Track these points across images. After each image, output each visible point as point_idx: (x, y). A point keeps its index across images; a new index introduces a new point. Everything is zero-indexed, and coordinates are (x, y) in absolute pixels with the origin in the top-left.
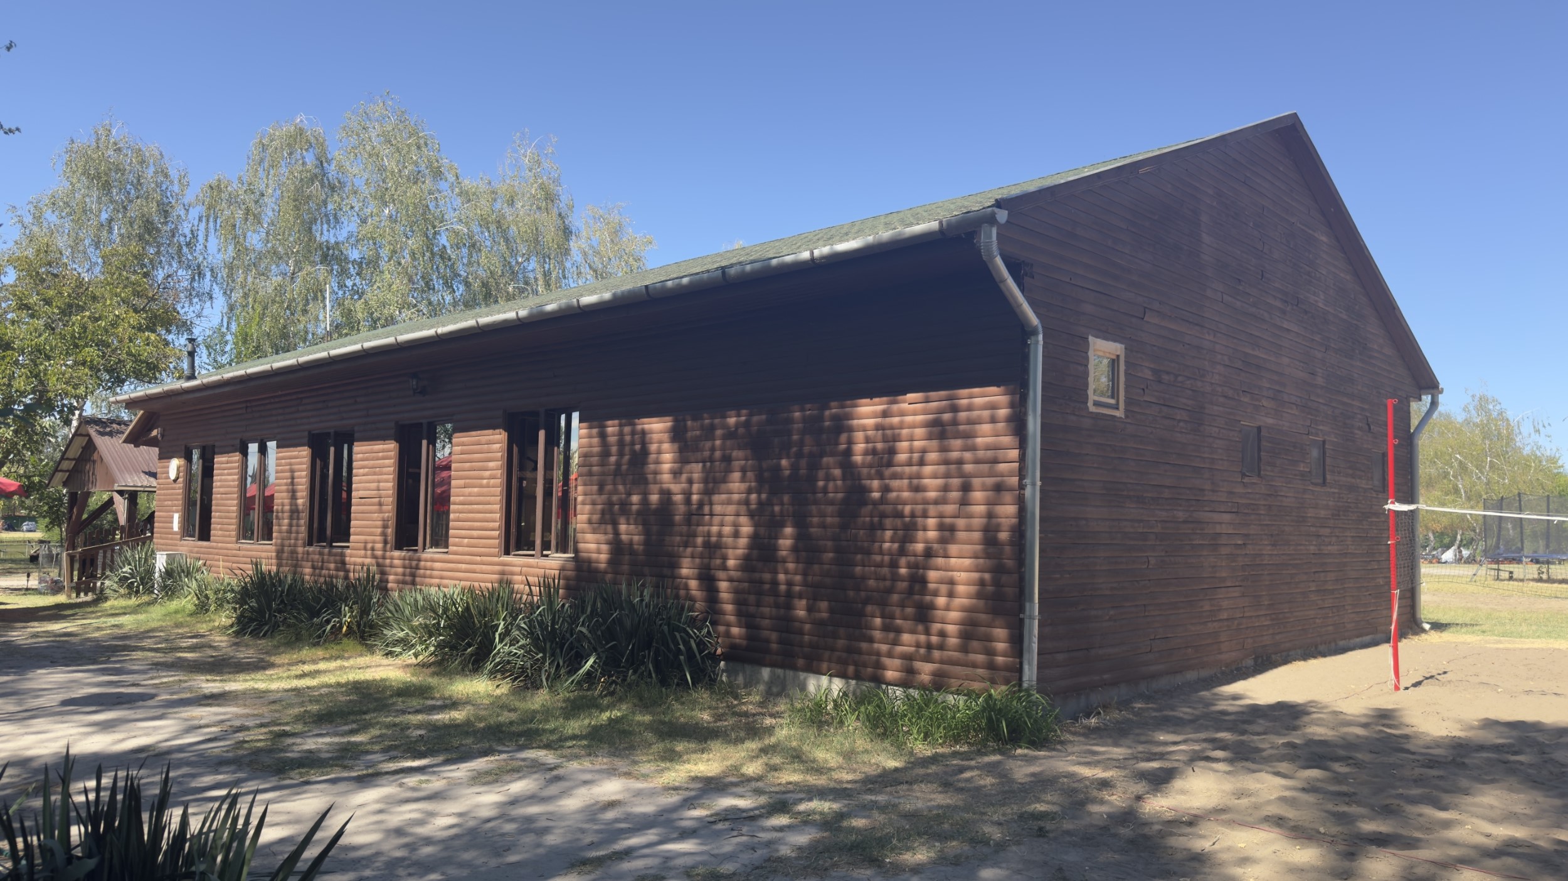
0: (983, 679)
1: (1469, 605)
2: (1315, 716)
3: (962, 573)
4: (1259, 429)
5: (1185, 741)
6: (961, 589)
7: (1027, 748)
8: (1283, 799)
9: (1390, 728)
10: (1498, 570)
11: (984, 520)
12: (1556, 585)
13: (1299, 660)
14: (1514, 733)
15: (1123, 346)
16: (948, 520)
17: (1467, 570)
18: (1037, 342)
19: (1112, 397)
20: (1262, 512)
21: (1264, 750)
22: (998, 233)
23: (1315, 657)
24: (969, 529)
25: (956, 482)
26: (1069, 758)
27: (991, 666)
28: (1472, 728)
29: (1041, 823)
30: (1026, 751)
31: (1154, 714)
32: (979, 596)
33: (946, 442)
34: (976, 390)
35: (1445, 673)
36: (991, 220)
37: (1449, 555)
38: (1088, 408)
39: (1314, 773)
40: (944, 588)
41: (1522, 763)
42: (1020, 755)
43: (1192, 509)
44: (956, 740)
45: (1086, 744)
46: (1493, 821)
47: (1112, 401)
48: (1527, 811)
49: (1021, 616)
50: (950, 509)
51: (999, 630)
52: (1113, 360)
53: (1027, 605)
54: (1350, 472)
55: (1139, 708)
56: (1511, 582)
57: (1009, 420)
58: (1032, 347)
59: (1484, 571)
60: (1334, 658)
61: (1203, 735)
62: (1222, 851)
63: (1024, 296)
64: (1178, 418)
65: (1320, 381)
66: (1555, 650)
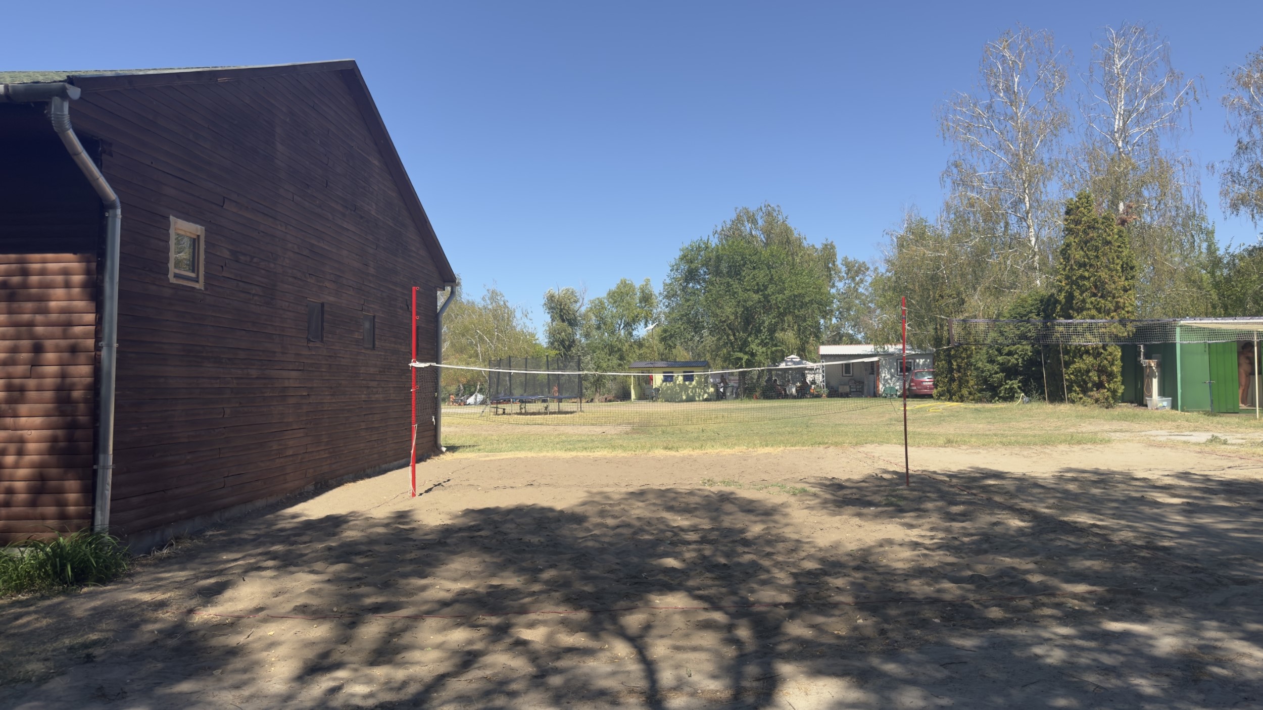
0: (52, 530)
1: (475, 433)
2: (352, 523)
3: (33, 432)
4: (323, 305)
5: (243, 558)
6: (31, 446)
7: (94, 585)
8: (311, 592)
9: (404, 525)
10: (497, 408)
11: (59, 380)
12: (529, 416)
13: (350, 482)
14: (482, 517)
15: (203, 228)
16: (17, 381)
17: (479, 409)
18: (115, 216)
19: (193, 271)
20: (323, 370)
21: (306, 555)
22: (70, 108)
23: (362, 479)
24: (39, 389)
25: (26, 343)
26: (133, 588)
27: (63, 516)
28: (457, 517)
29: (90, 650)
30: (92, 588)
31: (225, 538)
32: (51, 451)
33: (15, 305)
34: (50, 256)
35: (449, 480)
36: (62, 94)
37: (471, 400)
38: (168, 280)
39: (340, 567)
40: (12, 447)
41: (481, 536)
42: (85, 593)
43: (264, 367)
44: (19, 589)
45: (154, 573)
46: (455, 580)
47: (193, 275)
48: (477, 569)
49: (95, 467)
50: (20, 369)
51: (72, 482)
52: (194, 239)
53: (101, 457)
54: (393, 339)
55: (210, 535)
56: (505, 416)
57: (85, 285)
58: (110, 220)
59: (488, 409)
60: (376, 478)
61: (259, 550)
62: (254, 642)
63: (101, 172)
64: (254, 292)
65: (372, 271)
66: (518, 458)
